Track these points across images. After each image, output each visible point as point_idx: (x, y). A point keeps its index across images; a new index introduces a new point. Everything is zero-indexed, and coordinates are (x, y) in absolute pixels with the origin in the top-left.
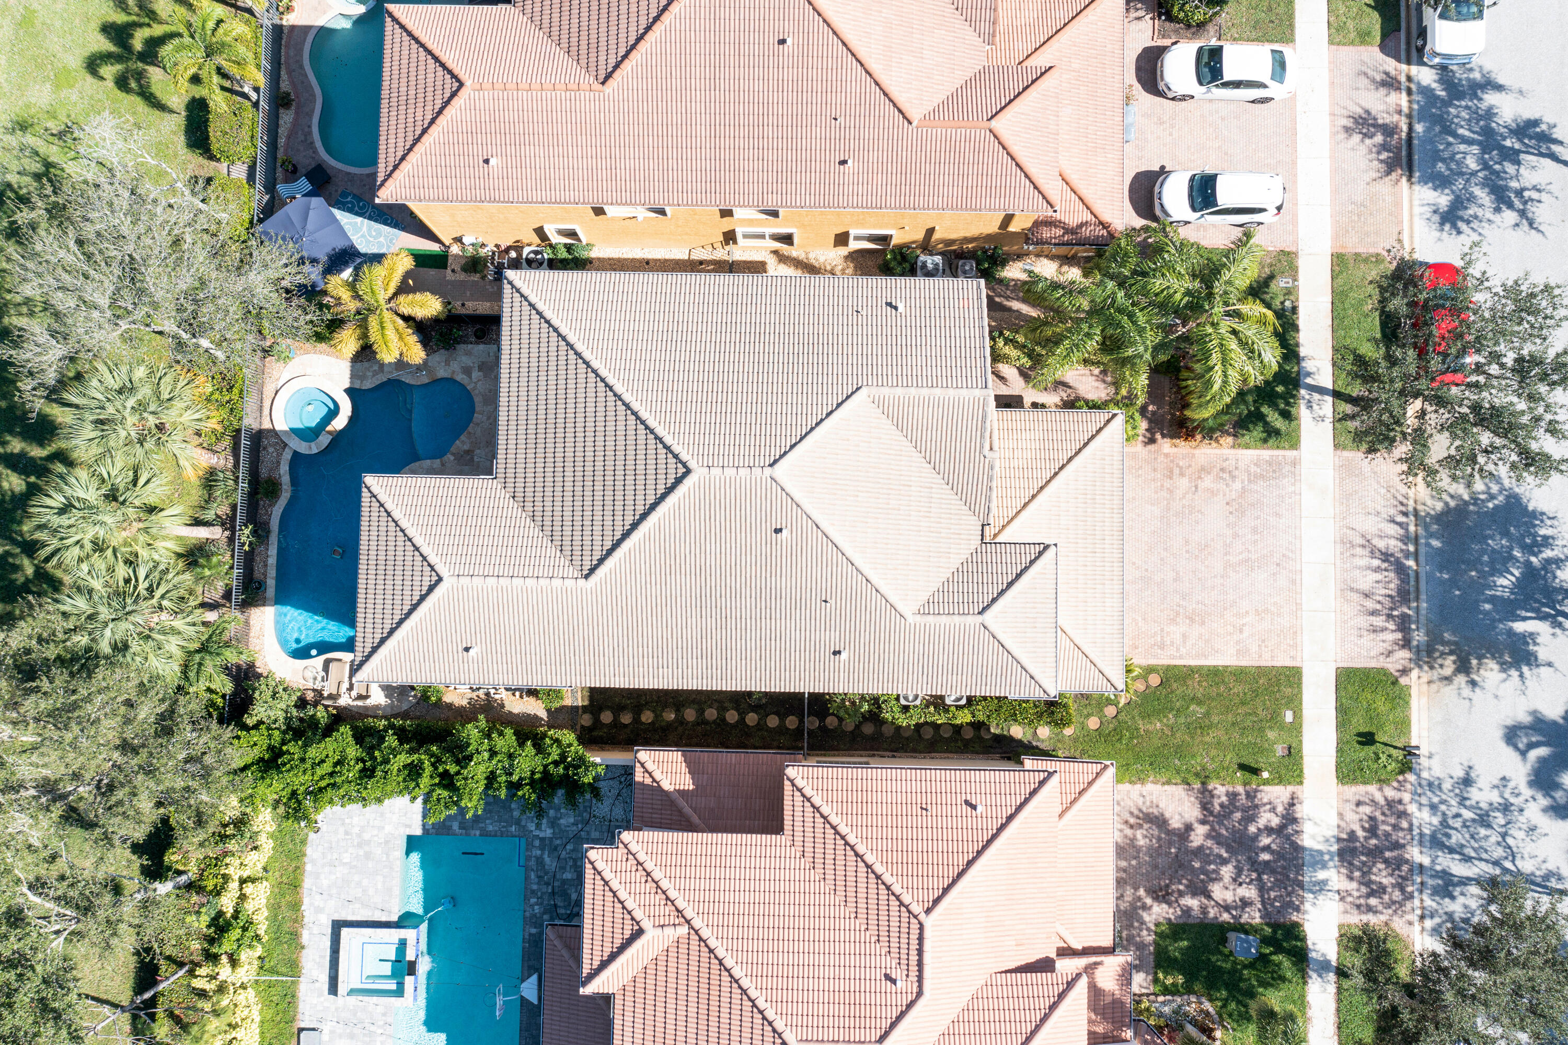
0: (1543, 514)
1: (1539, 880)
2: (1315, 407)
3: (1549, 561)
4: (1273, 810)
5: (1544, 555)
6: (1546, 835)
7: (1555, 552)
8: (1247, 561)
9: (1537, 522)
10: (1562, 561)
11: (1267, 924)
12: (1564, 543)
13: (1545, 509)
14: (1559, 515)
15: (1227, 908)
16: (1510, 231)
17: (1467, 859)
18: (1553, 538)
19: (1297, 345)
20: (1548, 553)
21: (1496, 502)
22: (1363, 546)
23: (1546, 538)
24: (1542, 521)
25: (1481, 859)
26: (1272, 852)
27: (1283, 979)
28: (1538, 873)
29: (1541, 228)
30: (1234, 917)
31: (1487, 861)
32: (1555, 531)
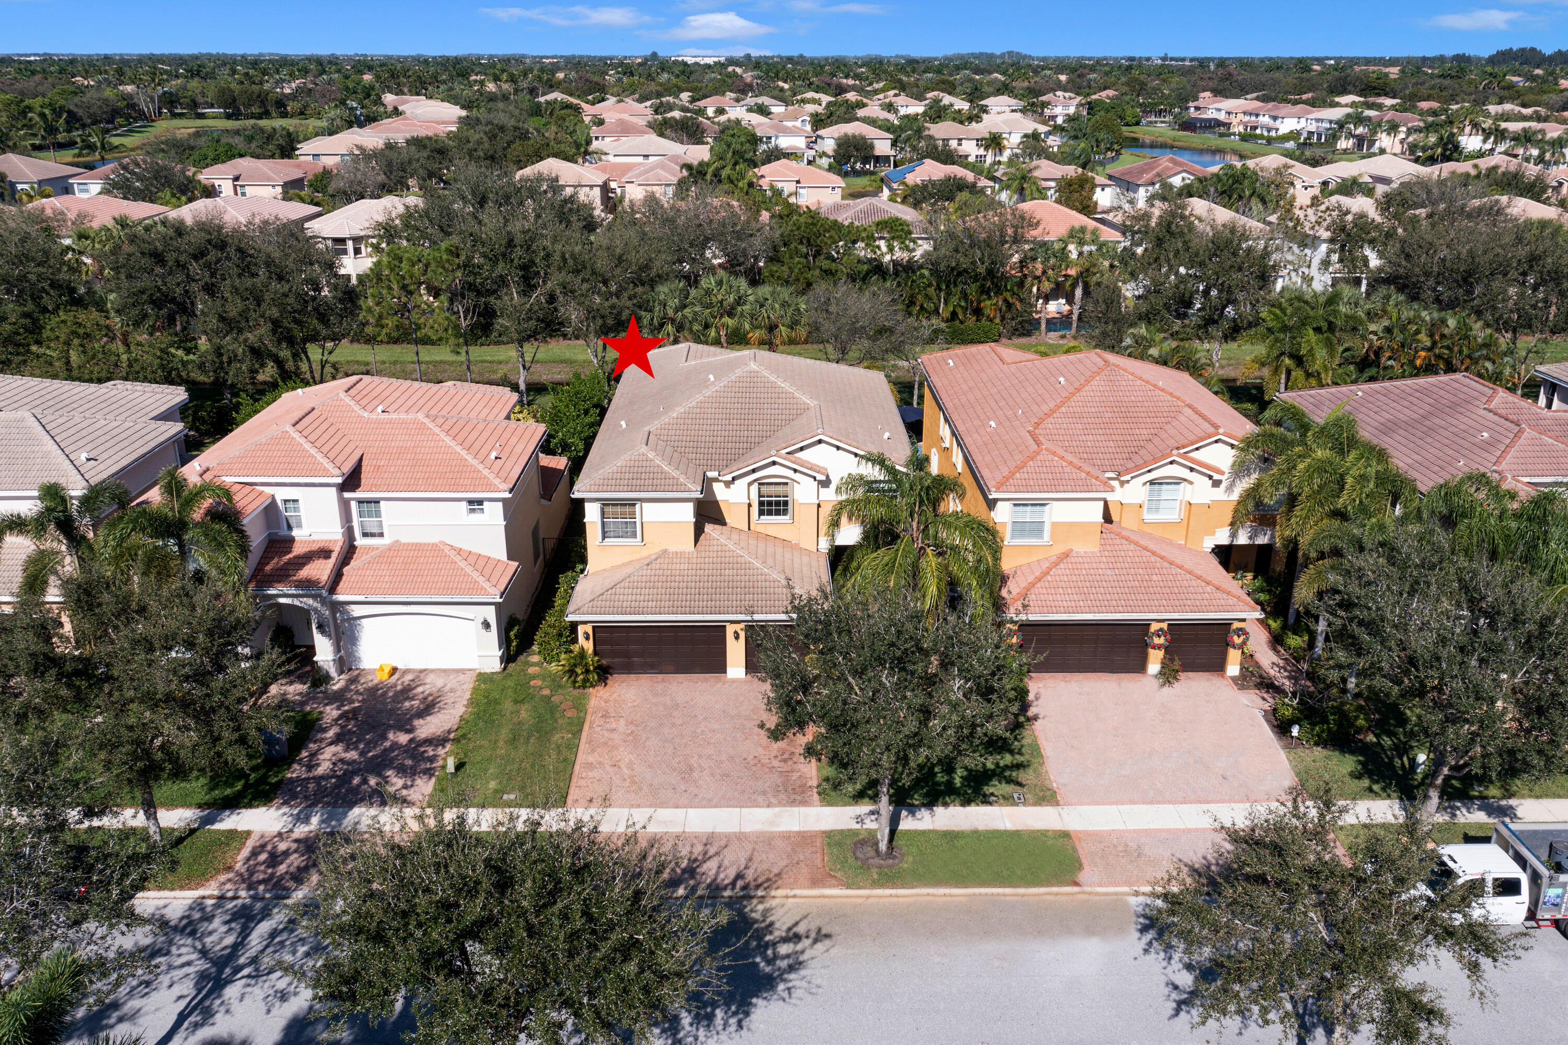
0: (747, 1014)
1: (207, 1003)
2: (873, 817)
3: (676, 1019)
4: (405, 787)
5: (684, 1014)
6: (269, 1011)
7: (688, 1028)
8: (691, 770)
9: (733, 1008)
10: (675, 1035)
11: (281, 782)
12: (702, 1038)
13: (753, 1017)
14: (744, 1032)
15: (313, 755)
16: (1164, 979)
17: (273, 934)
18: (708, 1026)
19: (946, 805)
20: (686, 1019)
21: (762, 964)
22: (706, 853)
23: (710, 1018)
24: (735, 1014)
25: (267, 946)
26: (359, 786)
27: (212, 789)
28: (218, 1002)
29: (1183, 1014)
30: (301, 759)
31: (262, 951)
32: (720, 1028)
